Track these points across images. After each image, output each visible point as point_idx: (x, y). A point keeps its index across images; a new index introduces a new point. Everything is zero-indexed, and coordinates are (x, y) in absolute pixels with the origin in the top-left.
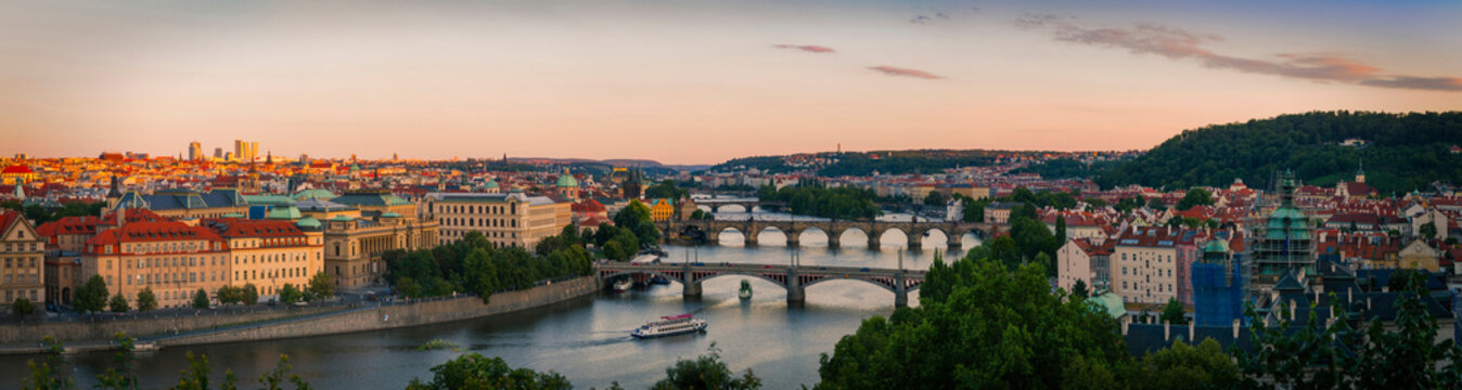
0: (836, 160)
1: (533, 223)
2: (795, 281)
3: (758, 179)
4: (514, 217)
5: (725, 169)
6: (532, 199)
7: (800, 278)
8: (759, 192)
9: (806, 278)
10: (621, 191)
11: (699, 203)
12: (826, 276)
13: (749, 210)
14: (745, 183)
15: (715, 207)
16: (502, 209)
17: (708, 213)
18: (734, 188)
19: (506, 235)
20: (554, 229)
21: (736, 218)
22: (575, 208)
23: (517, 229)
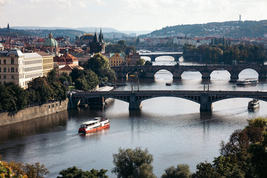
0: (238, 27)
1: (27, 70)
2: (205, 99)
3: (183, 40)
4: (12, 66)
5: (162, 33)
6: (25, 54)
7: (210, 97)
8: (184, 48)
9: (213, 97)
10: (88, 49)
11: (142, 55)
12: (228, 96)
13: (177, 60)
14: (174, 42)
15: (153, 58)
16: (5, 61)
17: (147, 62)
18: (166, 46)
19: (7, 77)
20: (41, 73)
21: (167, 64)
22: (56, 59)
23: (15, 73)
